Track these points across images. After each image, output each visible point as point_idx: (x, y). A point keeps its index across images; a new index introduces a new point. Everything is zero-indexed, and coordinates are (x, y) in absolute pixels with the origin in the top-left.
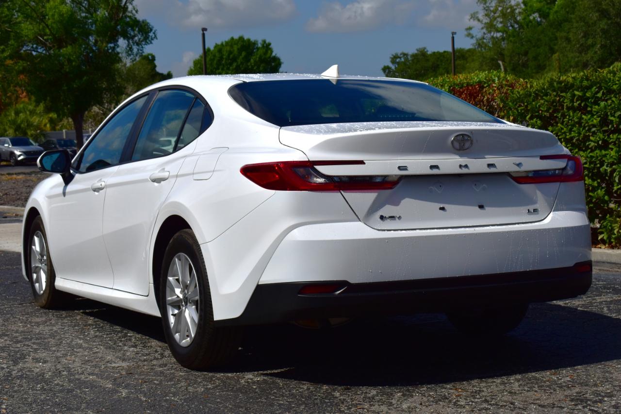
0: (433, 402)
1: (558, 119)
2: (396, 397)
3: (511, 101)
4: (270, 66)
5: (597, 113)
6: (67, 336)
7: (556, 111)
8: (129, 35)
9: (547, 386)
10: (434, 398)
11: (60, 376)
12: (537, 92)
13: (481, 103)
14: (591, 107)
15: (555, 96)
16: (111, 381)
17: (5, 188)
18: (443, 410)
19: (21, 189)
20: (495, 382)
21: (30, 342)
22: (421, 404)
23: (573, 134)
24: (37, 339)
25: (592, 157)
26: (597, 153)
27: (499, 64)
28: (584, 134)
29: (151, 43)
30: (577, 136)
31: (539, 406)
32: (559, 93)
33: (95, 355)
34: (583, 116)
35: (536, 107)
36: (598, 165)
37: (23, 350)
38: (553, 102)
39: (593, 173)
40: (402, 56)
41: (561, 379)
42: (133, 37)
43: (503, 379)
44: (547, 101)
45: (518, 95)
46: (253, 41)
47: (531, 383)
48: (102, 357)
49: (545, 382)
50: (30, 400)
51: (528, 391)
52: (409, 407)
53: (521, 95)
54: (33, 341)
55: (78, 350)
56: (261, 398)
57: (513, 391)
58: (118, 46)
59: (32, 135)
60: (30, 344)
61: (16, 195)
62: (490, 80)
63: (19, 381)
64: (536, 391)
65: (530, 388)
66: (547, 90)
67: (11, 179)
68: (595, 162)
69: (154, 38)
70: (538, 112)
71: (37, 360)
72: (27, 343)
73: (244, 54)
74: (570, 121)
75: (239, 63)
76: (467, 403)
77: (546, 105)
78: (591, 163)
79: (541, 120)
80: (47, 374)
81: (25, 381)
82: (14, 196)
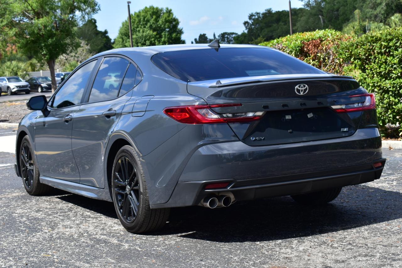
0: (317, 245)
1: (371, 60)
2: (294, 243)
3: (341, 49)
4: (172, 25)
5: (397, 55)
6: (79, 210)
7: (370, 55)
8: (82, 9)
9: (386, 233)
10: (318, 243)
11: (83, 237)
12: (357, 43)
13: (322, 51)
14: (393, 52)
15: (370, 46)
16: (116, 238)
17: (10, 111)
18: (325, 251)
19: (20, 112)
20: (352, 231)
21: (57, 215)
22: (311, 247)
23: (382, 69)
24: (61, 213)
25: (394, 84)
26: (397, 81)
27: (320, 18)
28: (389, 69)
29: (97, 13)
30: (384, 71)
31: (383, 246)
32: (372, 43)
33: (100, 222)
34: (388, 58)
35: (358, 53)
36: (398, 89)
37: (55, 220)
38: (368, 49)
39: (395, 94)
40: (256, 14)
41: (393, 228)
42: (85, 10)
43: (357, 229)
44: (364, 49)
45: (345, 45)
46: (160, 9)
47: (375, 231)
48: (105, 223)
49: (383, 230)
50: (70, 252)
51: (374, 237)
52: (304, 250)
53: (348, 45)
54: (59, 214)
55: (89, 219)
56: (211, 246)
57: (365, 237)
58: (75, 16)
59: (21, 75)
60: (57, 216)
61: (18, 116)
62: (326, 36)
63: (59, 240)
64: (379, 237)
65: (375, 234)
66: (364, 42)
67: (12, 105)
68: (396, 86)
69: (99, 10)
70: (359, 56)
71: (66, 227)
72: (55, 216)
73: (154, 17)
74: (379, 61)
75: (151, 23)
76: (339, 246)
77: (364, 51)
78: (393, 87)
79: (360, 61)
80: (75, 235)
81: (62, 240)
82: (17, 117)
